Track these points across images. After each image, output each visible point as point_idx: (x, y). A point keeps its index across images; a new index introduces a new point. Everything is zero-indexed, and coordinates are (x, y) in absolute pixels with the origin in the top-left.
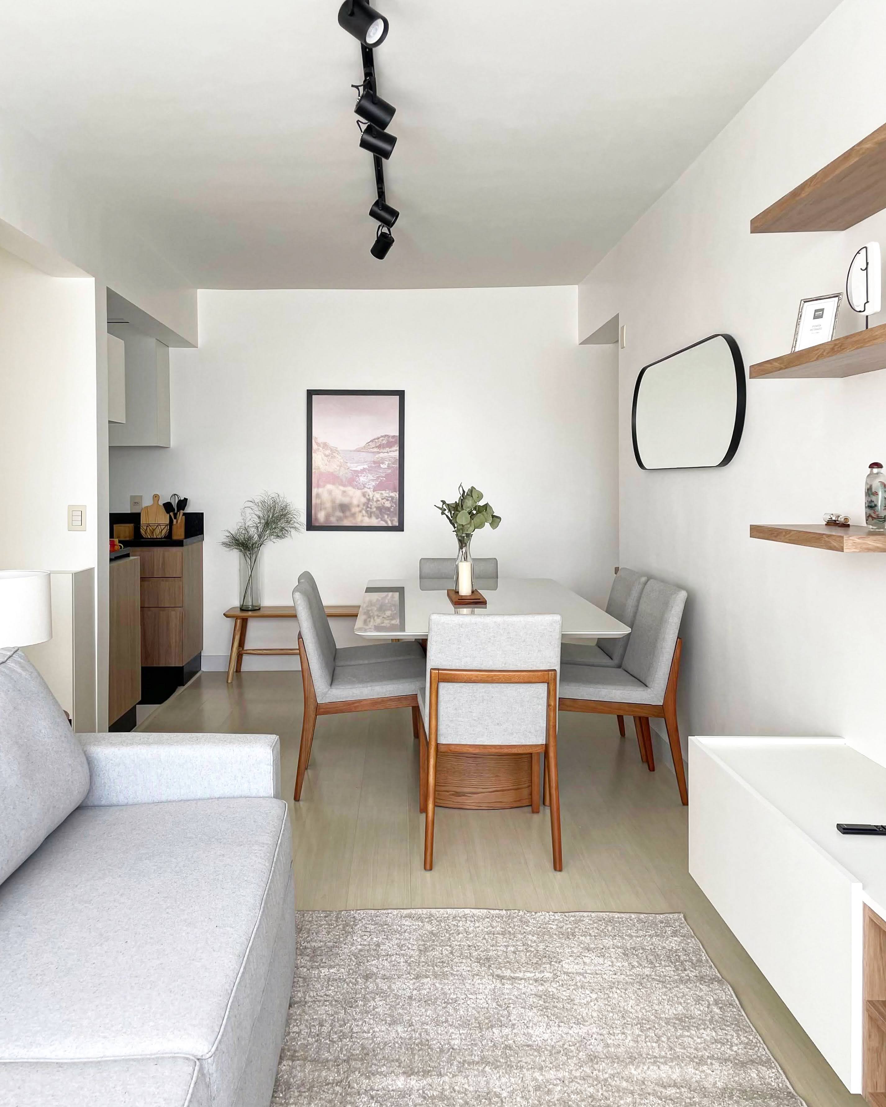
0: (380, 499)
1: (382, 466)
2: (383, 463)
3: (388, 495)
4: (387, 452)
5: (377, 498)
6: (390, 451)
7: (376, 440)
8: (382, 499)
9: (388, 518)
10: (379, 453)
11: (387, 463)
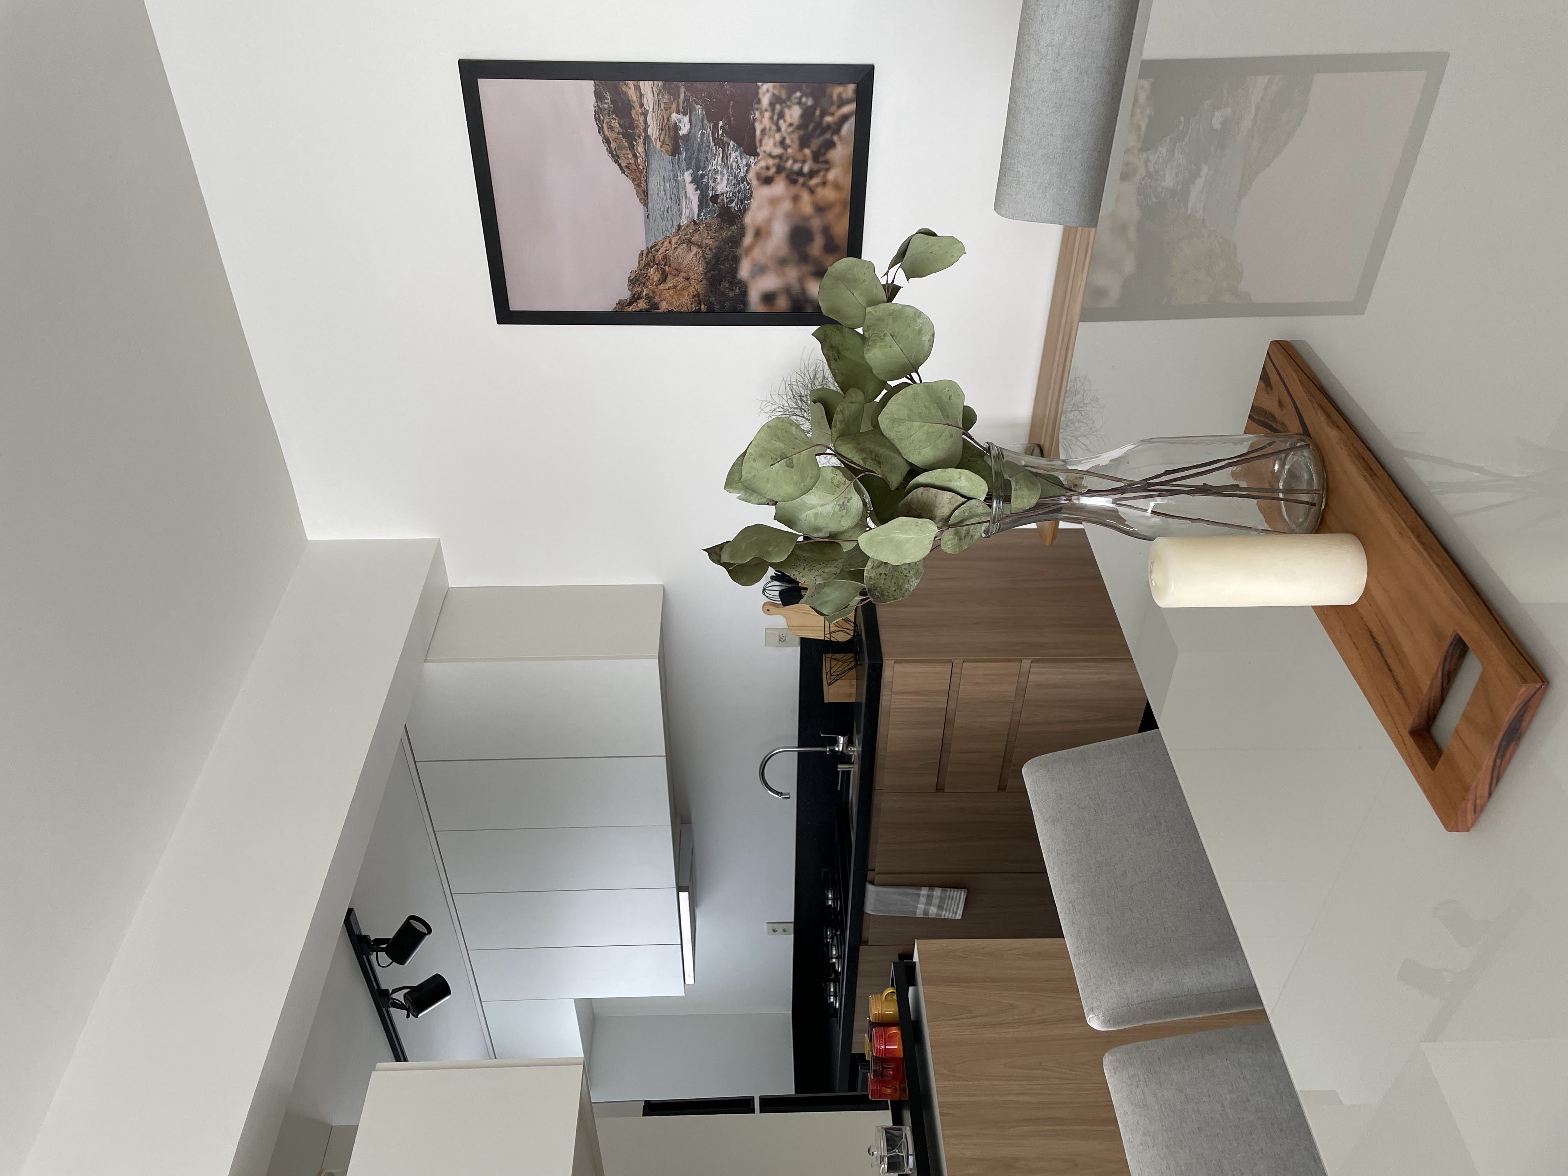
0: (778, 137)
1: (684, 131)
2: (676, 128)
3: (767, 115)
4: (645, 114)
5: (775, 144)
6: (642, 105)
7: (613, 145)
8: (779, 130)
9: (832, 114)
10: (647, 138)
11: (675, 116)
